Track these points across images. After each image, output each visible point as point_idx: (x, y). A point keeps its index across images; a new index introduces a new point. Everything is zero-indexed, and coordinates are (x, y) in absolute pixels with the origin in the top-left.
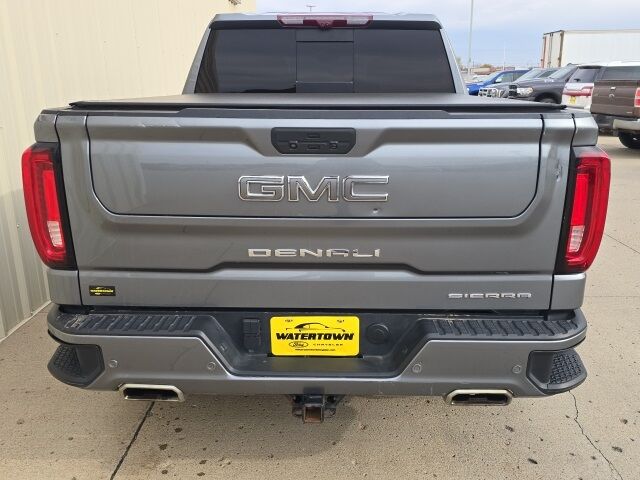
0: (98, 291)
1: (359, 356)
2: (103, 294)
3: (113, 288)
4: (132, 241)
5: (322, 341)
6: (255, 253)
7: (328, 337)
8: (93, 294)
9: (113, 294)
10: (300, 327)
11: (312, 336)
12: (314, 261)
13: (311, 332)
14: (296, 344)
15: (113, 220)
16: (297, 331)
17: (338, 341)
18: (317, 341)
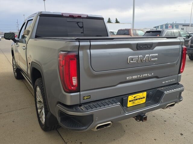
0: (85, 98)
1: (145, 102)
2: (87, 99)
3: (90, 96)
4: (98, 80)
5: (139, 100)
6: (128, 78)
7: (140, 99)
8: (84, 99)
9: (90, 98)
10: (135, 97)
11: (137, 99)
12: (140, 78)
13: (137, 98)
14: (133, 102)
15: (95, 74)
16: (134, 99)
17: (142, 99)
18: (138, 101)
